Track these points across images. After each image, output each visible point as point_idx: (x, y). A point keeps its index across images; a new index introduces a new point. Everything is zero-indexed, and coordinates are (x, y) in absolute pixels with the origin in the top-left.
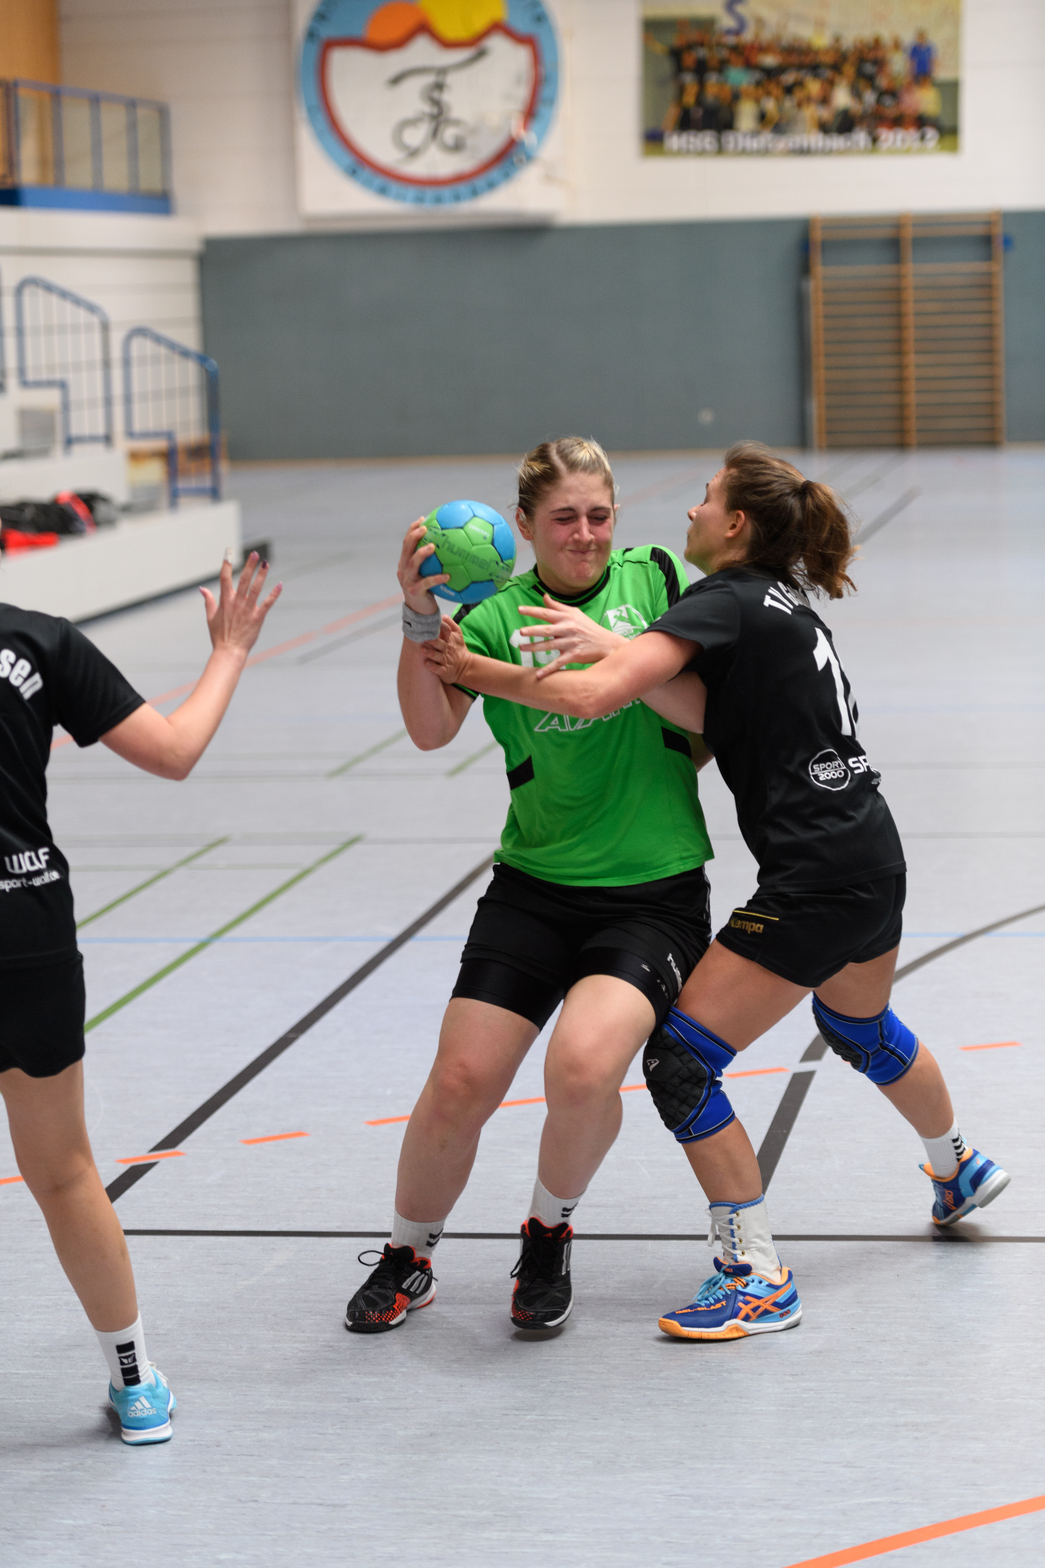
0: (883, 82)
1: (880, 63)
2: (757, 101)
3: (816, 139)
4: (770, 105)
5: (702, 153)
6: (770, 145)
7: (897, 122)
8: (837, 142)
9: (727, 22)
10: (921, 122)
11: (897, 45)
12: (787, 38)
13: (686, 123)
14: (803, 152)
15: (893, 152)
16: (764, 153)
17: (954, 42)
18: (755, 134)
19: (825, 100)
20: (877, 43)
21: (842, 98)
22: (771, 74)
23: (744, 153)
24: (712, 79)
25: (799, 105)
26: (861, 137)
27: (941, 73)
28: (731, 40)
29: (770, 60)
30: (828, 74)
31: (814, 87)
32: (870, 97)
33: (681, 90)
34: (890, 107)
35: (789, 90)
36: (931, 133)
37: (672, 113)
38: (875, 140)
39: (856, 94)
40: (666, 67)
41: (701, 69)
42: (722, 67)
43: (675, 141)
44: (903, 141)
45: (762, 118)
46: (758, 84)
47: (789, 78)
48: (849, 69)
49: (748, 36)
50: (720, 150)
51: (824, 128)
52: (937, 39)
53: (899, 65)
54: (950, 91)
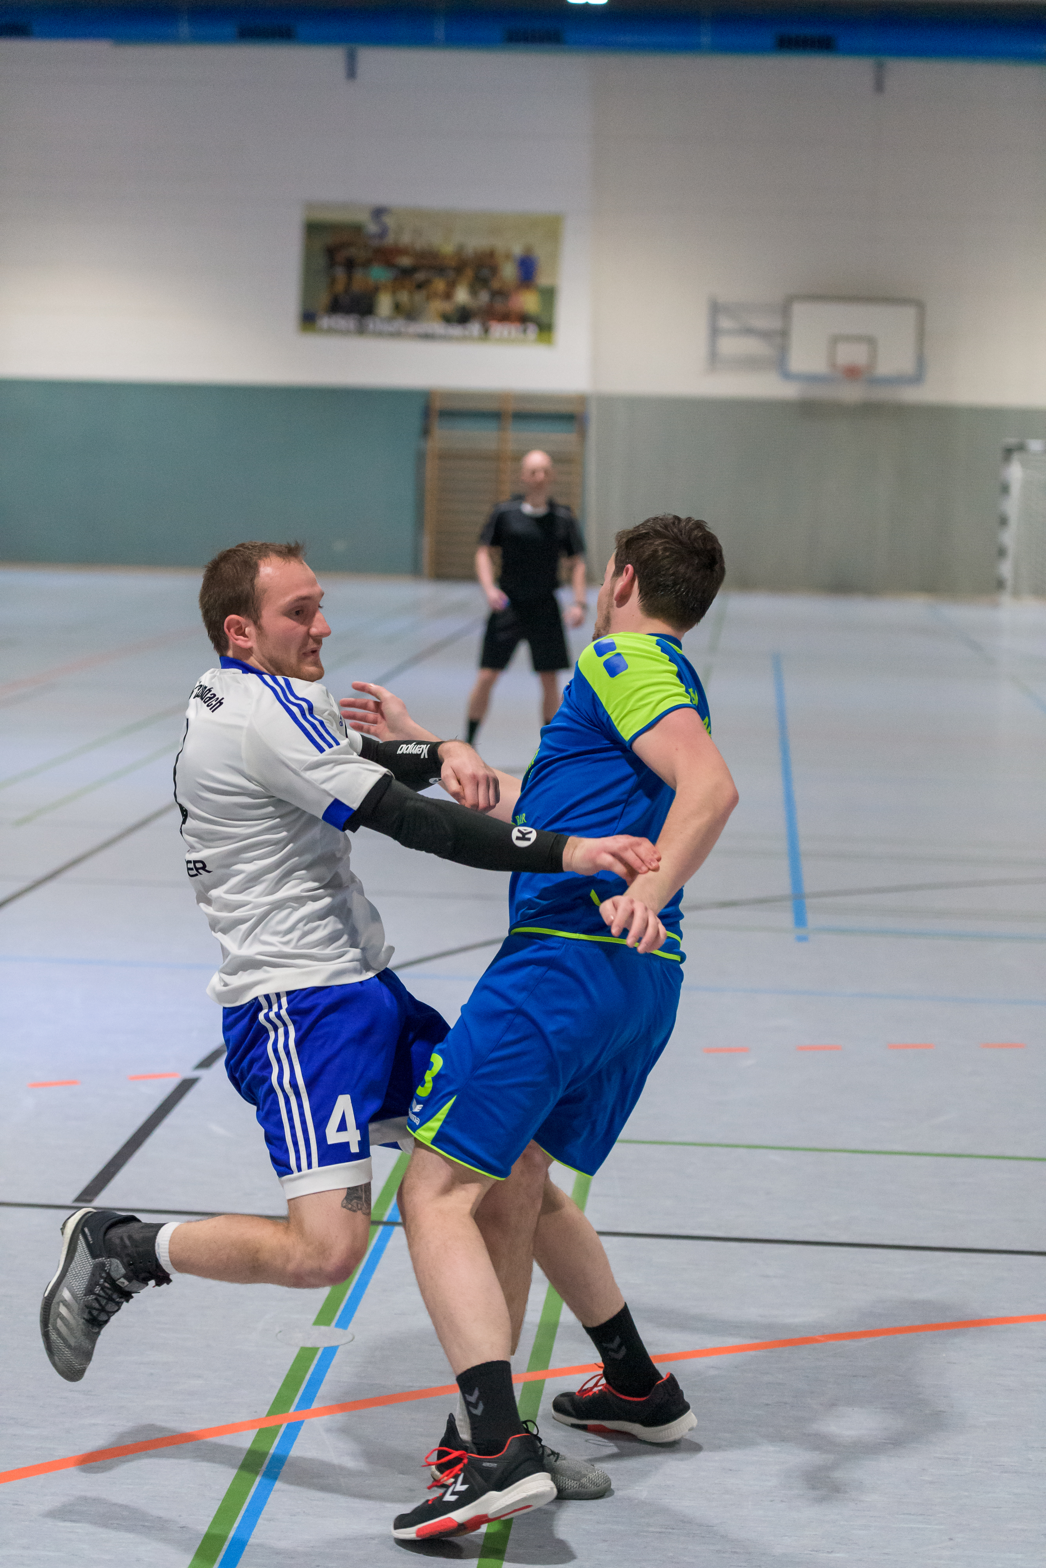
0: (496, 284)
1: (494, 270)
2: (394, 292)
3: (438, 328)
4: (404, 297)
5: (345, 333)
6: (403, 330)
7: (505, 317)
8: (456, 330)
9: (372, 228)
10: (523, 319)
11: (508, 256)
12: (420, 244)
13: (336, 307)
14: (428, 337)
15: (501, 340)
16: (396, 335)
17: (554, 256)
18: (390, 319)
19: (448, 295)
20: (491, 254)
21: (462, 296)
22: (406, 273)
23: (380, 334)
24: (359, 275)
25: (429, 298)
26: (475, 328)
27: (543, 280)
28: (375, 243)
29: (405, 261)
30: (452, 274)
31: (440, 285)
32: (484, 297)
33: (333, 281)
34: (499, 306)
35: (420, 286)
36: (532, 330)
37: (324, 299)
38: (486, 330)
39: (473, 292)
40: (321, 261)
41: (350, 265)
42: (367, 264)
43: (325, 322)
44: (510, 333)
45: (398, 308)
46: (396, 279)
47: (420, 276)
48: (469, 273)
49: (390, 240)
50: (361, 331)
51: (447, 319)
52: (541, 254)
53: (509, 272)
54: (549, 296)
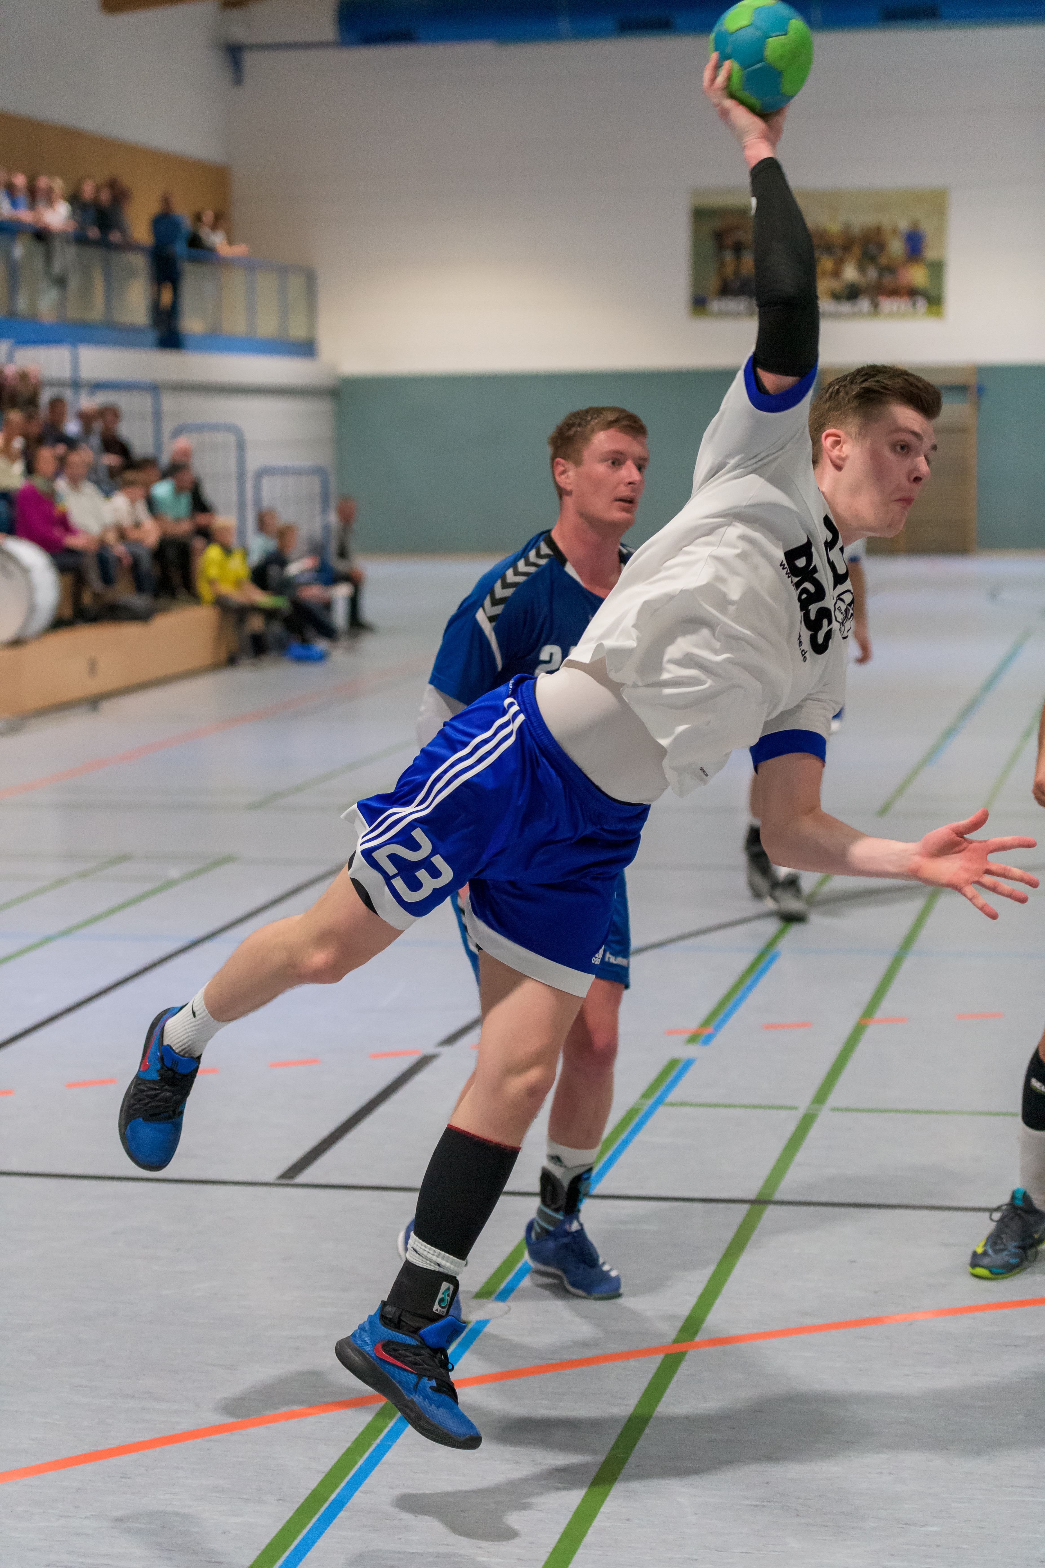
0: (883, 260)
1: (881, 246)
3: (828, 306)
5: (738, 315)
7: (894, 292)
8: (846, 307)
10: (912, 293)
11: (895, 231)
13: (726, 290)
15: (891, 315)
17: (941, 230)
19: (836, 273)
20: (878, 230)
21: (850, 273)
26: (864, 304)
27: (930, 254)
30: (839, 252)
31: (829, 263)
32: (872, 273)
33: (722, 265)
34: (888, 280)
36: (921, 304)
37: (713, 283)
38: (875, 305)
39: (861, 268)
40: (709, 246)
41: (738, 248)
43: (716, 305)
44: (899, 308)
48: (857, 251)
51: (836, 296)
53: (896, 247)
54: (937, 269)
